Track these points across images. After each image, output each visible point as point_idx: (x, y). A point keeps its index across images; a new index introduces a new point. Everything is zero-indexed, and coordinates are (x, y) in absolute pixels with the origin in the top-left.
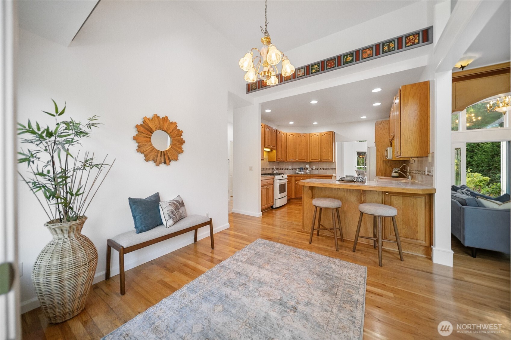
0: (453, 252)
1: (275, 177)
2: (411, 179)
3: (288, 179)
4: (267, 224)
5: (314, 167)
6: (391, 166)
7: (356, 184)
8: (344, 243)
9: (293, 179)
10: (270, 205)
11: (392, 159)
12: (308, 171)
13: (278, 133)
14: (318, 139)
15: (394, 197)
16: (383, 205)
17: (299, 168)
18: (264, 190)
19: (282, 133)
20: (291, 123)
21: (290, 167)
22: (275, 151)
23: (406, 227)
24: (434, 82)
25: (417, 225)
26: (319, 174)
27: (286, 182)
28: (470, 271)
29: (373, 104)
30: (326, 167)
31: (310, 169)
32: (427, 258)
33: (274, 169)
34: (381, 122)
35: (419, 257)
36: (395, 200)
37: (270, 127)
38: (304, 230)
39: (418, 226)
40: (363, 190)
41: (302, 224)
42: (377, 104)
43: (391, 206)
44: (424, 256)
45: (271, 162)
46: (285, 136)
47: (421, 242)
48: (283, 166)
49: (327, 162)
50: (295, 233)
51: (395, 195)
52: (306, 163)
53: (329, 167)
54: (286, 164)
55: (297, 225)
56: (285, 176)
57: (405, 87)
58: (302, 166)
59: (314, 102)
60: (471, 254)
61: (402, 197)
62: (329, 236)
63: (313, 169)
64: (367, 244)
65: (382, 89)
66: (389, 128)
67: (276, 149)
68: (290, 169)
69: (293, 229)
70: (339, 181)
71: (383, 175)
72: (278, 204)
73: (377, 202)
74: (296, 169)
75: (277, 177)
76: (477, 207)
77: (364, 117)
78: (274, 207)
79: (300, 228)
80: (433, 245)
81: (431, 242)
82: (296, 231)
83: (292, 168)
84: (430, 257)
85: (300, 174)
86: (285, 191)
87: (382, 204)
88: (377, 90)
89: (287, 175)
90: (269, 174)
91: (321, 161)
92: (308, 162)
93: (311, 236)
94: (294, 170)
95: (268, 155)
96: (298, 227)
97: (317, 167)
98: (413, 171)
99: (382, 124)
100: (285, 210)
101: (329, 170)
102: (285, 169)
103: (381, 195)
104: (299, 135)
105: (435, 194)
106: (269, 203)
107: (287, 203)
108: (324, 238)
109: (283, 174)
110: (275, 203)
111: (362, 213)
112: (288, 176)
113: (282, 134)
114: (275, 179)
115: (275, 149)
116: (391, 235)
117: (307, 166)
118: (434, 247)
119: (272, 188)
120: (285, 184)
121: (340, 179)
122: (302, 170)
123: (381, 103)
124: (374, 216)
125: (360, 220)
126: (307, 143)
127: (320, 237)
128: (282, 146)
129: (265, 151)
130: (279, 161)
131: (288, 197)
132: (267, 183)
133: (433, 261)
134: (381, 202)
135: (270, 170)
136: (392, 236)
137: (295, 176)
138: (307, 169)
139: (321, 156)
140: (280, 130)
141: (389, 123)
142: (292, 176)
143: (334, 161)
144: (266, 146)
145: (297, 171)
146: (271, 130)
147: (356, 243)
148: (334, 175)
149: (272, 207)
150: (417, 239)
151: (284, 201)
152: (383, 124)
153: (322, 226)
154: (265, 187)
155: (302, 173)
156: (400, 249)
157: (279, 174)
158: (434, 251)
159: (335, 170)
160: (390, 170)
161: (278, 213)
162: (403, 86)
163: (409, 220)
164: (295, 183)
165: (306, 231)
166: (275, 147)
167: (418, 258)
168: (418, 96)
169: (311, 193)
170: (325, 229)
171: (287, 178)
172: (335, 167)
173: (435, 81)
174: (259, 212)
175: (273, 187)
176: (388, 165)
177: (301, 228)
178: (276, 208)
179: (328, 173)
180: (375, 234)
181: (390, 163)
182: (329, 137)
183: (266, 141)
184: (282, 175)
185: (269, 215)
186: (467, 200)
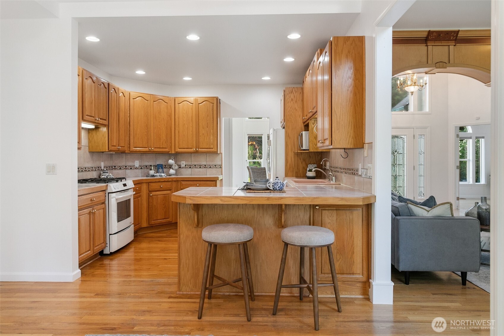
0: (393, 284)
1: (108, 187)
2: (335, 181)
3: (134, 189)
4: (96, 295)
5: (183, 163)
6: (304, 160)
7: (272, 195)
8: (256, 302)
9: (144, 187)
10: (97, 249)
11: (308, 150)
12: (172, 171)
13: (112, 91)
14: (192, 109)
15: (327, 211)
16: (311, 227)
17: (155, 164)
18: (85, 218)
19: (120, 91)
20: (140, 72)
21: (137, 164)
22: (104, 130)
23: (340, 258)
24: (373, 40)
25: (353, 253)
26: (192, 176)
27: (131, 195)
28: (410, 305)
29: (284, 59)
30: (205, 163)
31: (177, 167)
32: (364, 298)
33: (103, 168)
34: (291, 89)
35: (356, 299)
36: (328, 217)
37: (93, 75)
38: (181, 293)
39: (355, 254)
40: (286, 205)
41: (176, 280)
42: (289, 59)
43: (322, 226)
44: (361, 297)
45: (94, 153)
46: (127, 97)
47: (357, 276)
48: (122, 162)
49: (206, 153)
50: (165, 303)
51: (327, 208)
52: (169, 155)
53: (211, 163)
54: (129, 156)
55: (165, 284)
56: (130, 184)
57: (336, 38)
58: (160, 162)
59: (193, 37)
60: (404, 280)
61: (335, 211)
62: (228, 294)
63: (182, 166)
64: (289, 295)
65: (302, 36)
66: (303, 101)
67: (108, 126)
68: (136, 168)
69: (160, 294)
70: (242, 189)
71: (295, 175)
72: (115, 243)
73: (303, 223)
74: (149, 167)
75: (113, 186)
76: (410, 216)
77: (267, 78)
78: (107, 251)
79: (170, 290)
80: (371, 279)
81: (368, 274)
82: (165, 297)
83: (140, 166)
84: (368, 297)
85: (159, 177)
86: (128, 216)
87: (310, 225)
88: (294, 36)
89: (133, 181)
90: (92, 180)
91: (196, 152)
92: (173, 152)
93: (201, 302)
94: (146, 170)
95: (89, 139)
96: (167, 289)
97: (190, 163)
98: (336, 169)
99: (293, 93)
100: (129, 255)
101: (210, 167)
102: (126, 168)
103: (308, 210)
104: (155, 99)
105: (374, 203)
106: (97, 245)
107: (133, 238)
108: (221, 301)
109: (124, 178)
110: (108, 242)
111: (286, 245)
112: (136, 183)
113: (121, 94)
114: (109, 191)
115: (104, 125)
116: (321, 273)
117: (171, 162)
118: (374, 281)
119: (102, 211)
120: (129, 200)
121: (244, 186)
122: (161, 170)
123: (295, 59)
124: (301, 247)
125: (284, 257)
126: (170, 116)
127: (213, 301)
128: (120, 119)
129: (83, 128)
130: (114, 151)
131: (134, 226)
132: (91, 200)
133: (372, 301)
134: (308, 222)
135: (92, 170)
136: (323, 274)
137: (148, 183)
138: (170, 167)
139: (198, 142)
140: (115, 84)
141: (302, 92)
142: (141, 183)
143: (219, 153)
144: (86, 117)
145: (152, 172)
146: (97, 82)
147: (277, 298)
148: (220, 177)
149: (101, 253)
150: (353, 274)
151: (128, 236)
152: (295, 93)
153: (219, 278)
154: (87, 211)
155: (162, 176)
156: (337, 295)
157: (117, 180)
158: (374, 286)
159: (220, 167)
160: (304, 168)
161: (115, 264)
162: (334, 38)
163: (344, 246)
164: (149, 196)
165: (185, 293)
166: (105, 120)
167: (355, 302)
168: (352, 56)
169: (196, 217)
170: (225, 283)
171: (134, 186)
172: (220, 163)
173: (375, 38)
174: (73, 271)
175: (104, 209)
176: (300, 159)
177: (174, 288)
178: (111, 254)
179: (210, 174)
180: (302, 277)
181: (303, 156)
182: (211, 107)
183: (86, 105)
184: (124, 182)
185: (98, 272)
186: (400, 208)
